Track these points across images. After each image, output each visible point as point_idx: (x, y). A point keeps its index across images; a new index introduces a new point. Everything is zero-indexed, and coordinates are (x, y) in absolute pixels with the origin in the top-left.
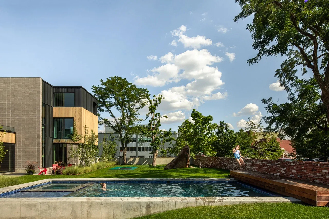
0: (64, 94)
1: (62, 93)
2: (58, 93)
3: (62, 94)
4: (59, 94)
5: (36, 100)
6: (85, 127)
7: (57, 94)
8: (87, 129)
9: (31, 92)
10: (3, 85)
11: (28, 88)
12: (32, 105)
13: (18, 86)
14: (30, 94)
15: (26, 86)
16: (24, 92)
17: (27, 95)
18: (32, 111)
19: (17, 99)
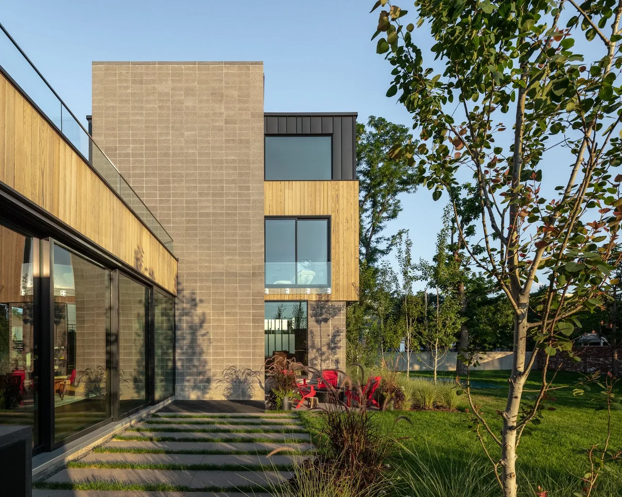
5: (248, 142)
9: (231, 113)
10: (129, 91)
11: (221, 101)
12: (234, 161)
13: (182, 92)
14: (227, 122)
15: (212, 94)
16: (207, 116)
17: (217, 124)
18: (234, 182)
19: (182, 140)
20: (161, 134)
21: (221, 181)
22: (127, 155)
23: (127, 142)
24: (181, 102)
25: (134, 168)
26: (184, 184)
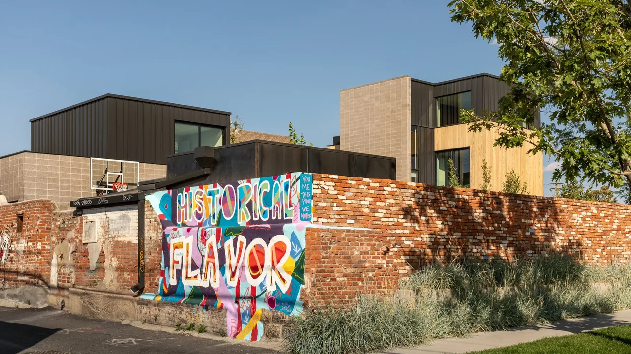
0: (460, 96)
1: (457, 94)
2: (447, 96)
3: (455, 96)
4: (449, 97)
5: (400, 121)
6: (484, 167)
7: (445, 98)
8: (487, 170)
9: (393, 107)
10: (354, 103)
11: (389, 101)
12: (395, 133)
13: (374, 99)
14: (392, 112)
15: (386, 98)
16: (384, 110)
17: (388, 114)
18: (395, 145)
19: (374, 125)
20: (366, 124)
21: (389, 145)
22: (353, 137)
23: (353, 130)
24: (373, 105)
25: (355, 143)
26: (374, 149)
